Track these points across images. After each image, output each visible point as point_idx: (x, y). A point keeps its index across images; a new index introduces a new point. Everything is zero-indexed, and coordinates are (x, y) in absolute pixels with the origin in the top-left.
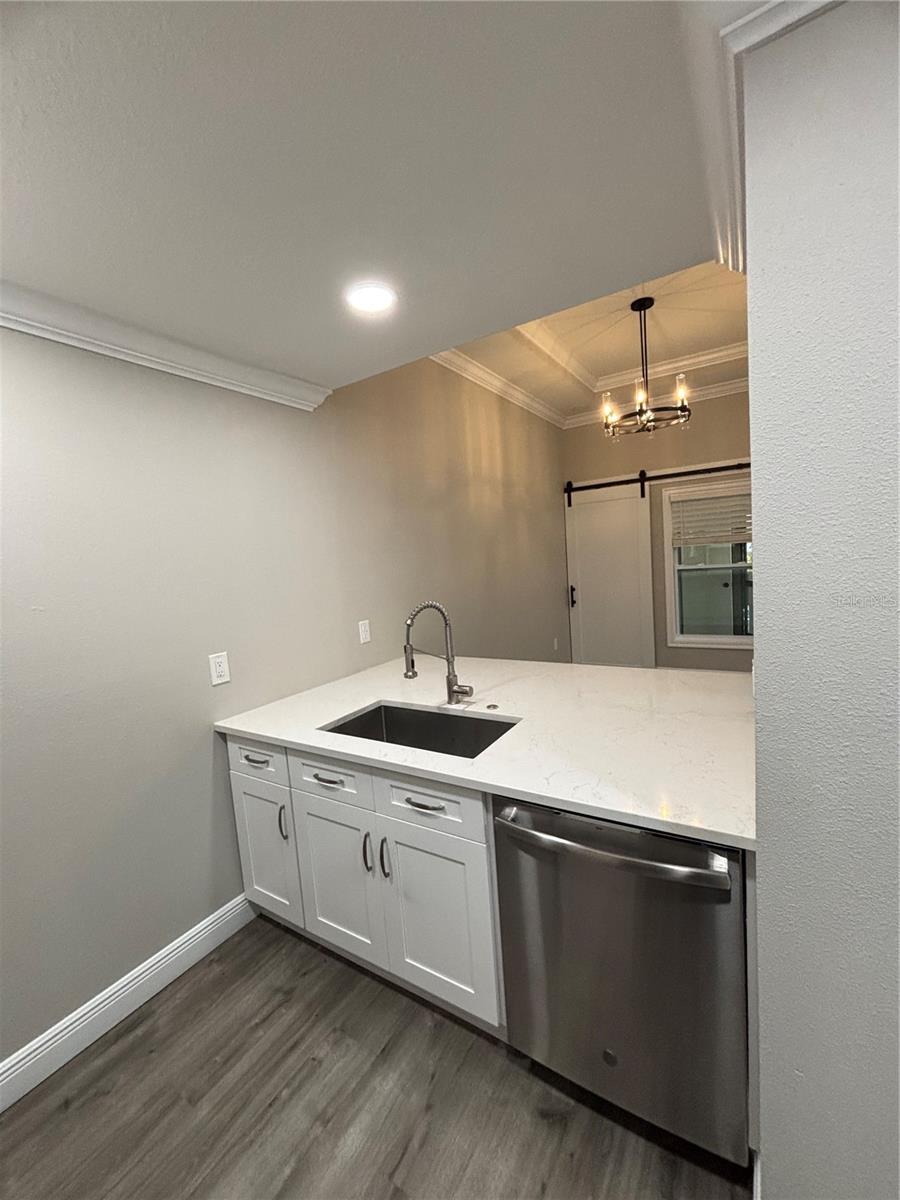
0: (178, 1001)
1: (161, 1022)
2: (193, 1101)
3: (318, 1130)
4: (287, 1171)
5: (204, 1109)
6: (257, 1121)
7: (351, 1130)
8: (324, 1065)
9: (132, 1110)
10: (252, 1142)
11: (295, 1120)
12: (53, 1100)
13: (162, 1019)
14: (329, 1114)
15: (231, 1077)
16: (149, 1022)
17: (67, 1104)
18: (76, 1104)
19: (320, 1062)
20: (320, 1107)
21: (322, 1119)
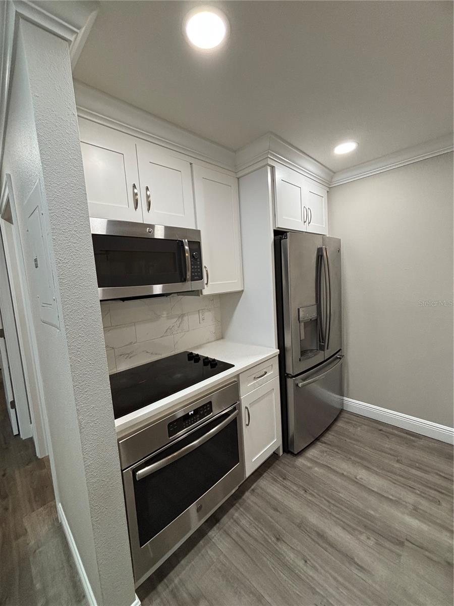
0: (430, 444)
1: (418, 442)
2: (398, 461)
3: (411, 507)
4: (391, 497)
5: (397, 465)
6: (403, 484)
7: (417, 521)
8: (440, 507)
9: (387, 446)
10: (395, 483)
11: (410, 498)
12: (381, 427)
13: (422, 442)
14: (419, 511)
15: (414, 471)
16: (418, 439)
17: (381, 430)
18: (381, 432)
19: (439, 505)
20: (420, 507)
21: (416, 509)
